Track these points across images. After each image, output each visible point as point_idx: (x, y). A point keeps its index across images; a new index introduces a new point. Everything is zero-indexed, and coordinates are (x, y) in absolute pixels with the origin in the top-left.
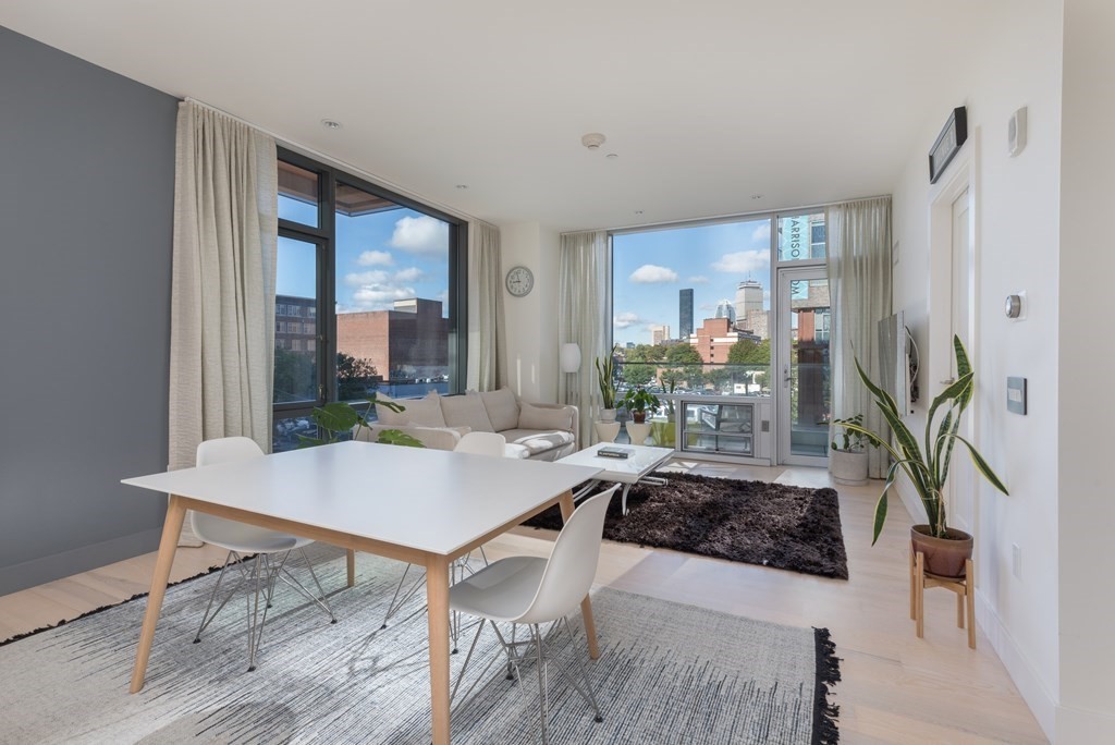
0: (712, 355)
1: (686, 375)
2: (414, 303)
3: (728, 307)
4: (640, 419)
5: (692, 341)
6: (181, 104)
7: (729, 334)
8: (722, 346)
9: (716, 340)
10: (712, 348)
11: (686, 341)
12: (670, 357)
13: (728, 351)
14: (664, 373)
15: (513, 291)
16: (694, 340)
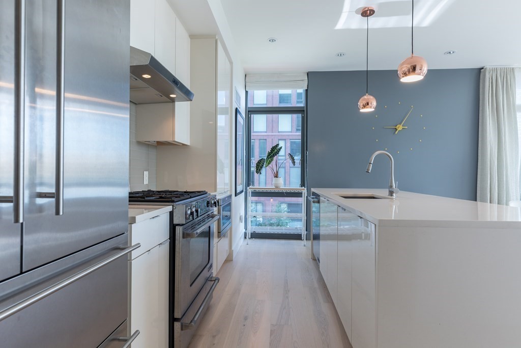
6: (482, 70)
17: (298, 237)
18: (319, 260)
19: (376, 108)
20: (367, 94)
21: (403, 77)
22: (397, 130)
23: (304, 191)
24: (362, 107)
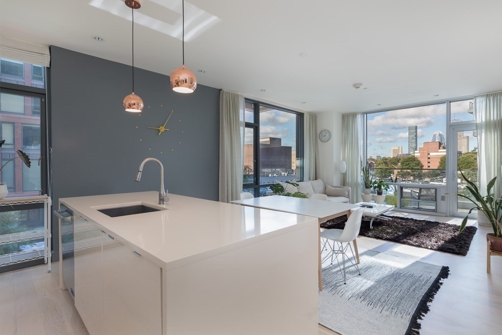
0: (429, 162)
1: (413, 173)
2: (268, 139)
3: (440, 135)
4: (380, 193)
5: (416, 155)
6: (221, 91)
7: (440, 151)
8: (436, 157)
9: (431, 154)
10: (429, 158)
11: (413, 155)
12: (402, 164)
13: (440, 160)
14: (398, 172)
15: (322, 140)
16: (417, 154)
17: (40, 262)
18: (73, 292)
19: (143, 110)
20: (133, 93)
21: (175, 86)
22: (160, 131)
23: (48, 201)
24: (127, 106)
